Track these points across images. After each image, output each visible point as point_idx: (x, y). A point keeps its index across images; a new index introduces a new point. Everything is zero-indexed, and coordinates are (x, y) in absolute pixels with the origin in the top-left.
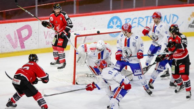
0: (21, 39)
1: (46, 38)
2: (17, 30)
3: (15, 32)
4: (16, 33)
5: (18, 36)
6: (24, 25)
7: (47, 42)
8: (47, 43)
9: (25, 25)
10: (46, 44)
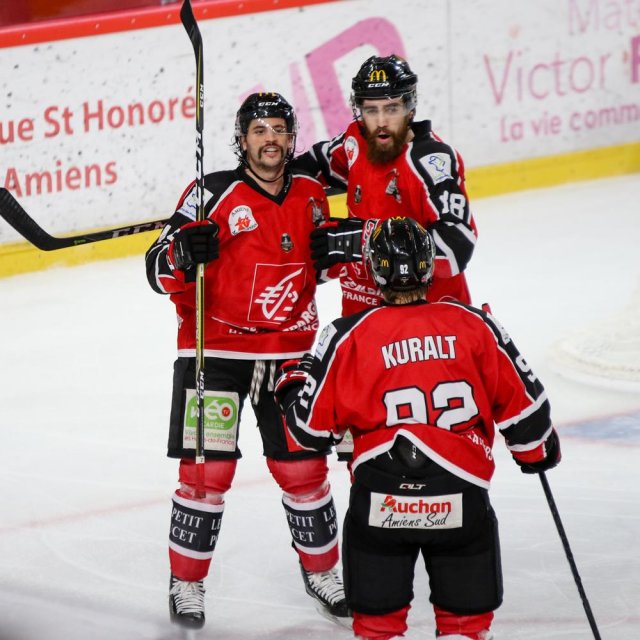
0: (336, 112)
1: (499, 99)
2: (308, 56)
3: (294, 67)
4: (299, 79)
5: (320, 97)
6: (350, 23)
7: (509, 122)
8: (508, 134)
9: (360, 24)
10: (505, 140)
